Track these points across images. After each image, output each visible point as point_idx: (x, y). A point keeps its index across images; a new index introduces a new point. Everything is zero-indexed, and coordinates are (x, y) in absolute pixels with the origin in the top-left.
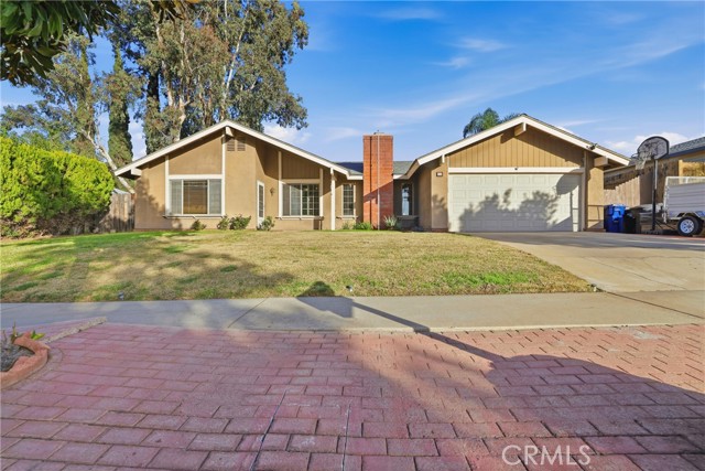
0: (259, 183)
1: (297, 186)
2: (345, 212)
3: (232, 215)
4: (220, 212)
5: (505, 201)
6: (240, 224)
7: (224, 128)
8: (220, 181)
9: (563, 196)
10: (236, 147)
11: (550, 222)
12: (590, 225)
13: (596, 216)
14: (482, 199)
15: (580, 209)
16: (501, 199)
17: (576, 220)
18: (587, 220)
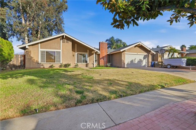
3: (64, 63)
4: (60, 62)
8: (60, 52)
9: (144, 60)
10: (65, 42)
11: (142, 66)
12: (149, 66)
13: (150, 64)
14: (130, 61)
15: (147, 63)
16: (134, 61)
17: (146, 65)
18: (148, 65)
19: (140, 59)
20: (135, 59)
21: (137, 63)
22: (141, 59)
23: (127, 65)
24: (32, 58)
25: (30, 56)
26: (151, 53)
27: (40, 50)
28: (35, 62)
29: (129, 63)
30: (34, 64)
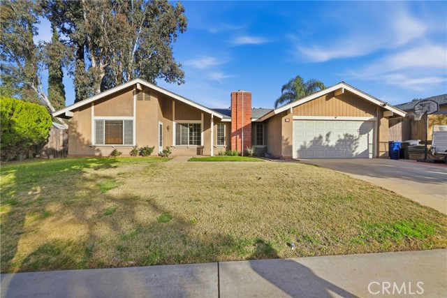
0: (160, 123)
1: (186, 125)
2: (219, 143)
3: (140, 146)
4: (132, 143)
5: (327, 140)
6: (146, 152)
7: (136, 84)
8: (132, 121)
9: (363, 136)
10: (144, 98)
11: (354, 154)
12: (381, 154)
13: (384, 149)
14: (312, 139)
15: (373, 144)
16: (324, 139)
17: (371, 151)
18: (378, 152)
19: (346, 135)
20: (328, 135)
21: (337, 145)
22: (350, 133)
23: (298, 151)
24: (81, 135)
25: (75, 132)
26: (386, 114)
27: (94, 118)
28: (86, 143)
29: (308, 145)
30: (84, 147)
